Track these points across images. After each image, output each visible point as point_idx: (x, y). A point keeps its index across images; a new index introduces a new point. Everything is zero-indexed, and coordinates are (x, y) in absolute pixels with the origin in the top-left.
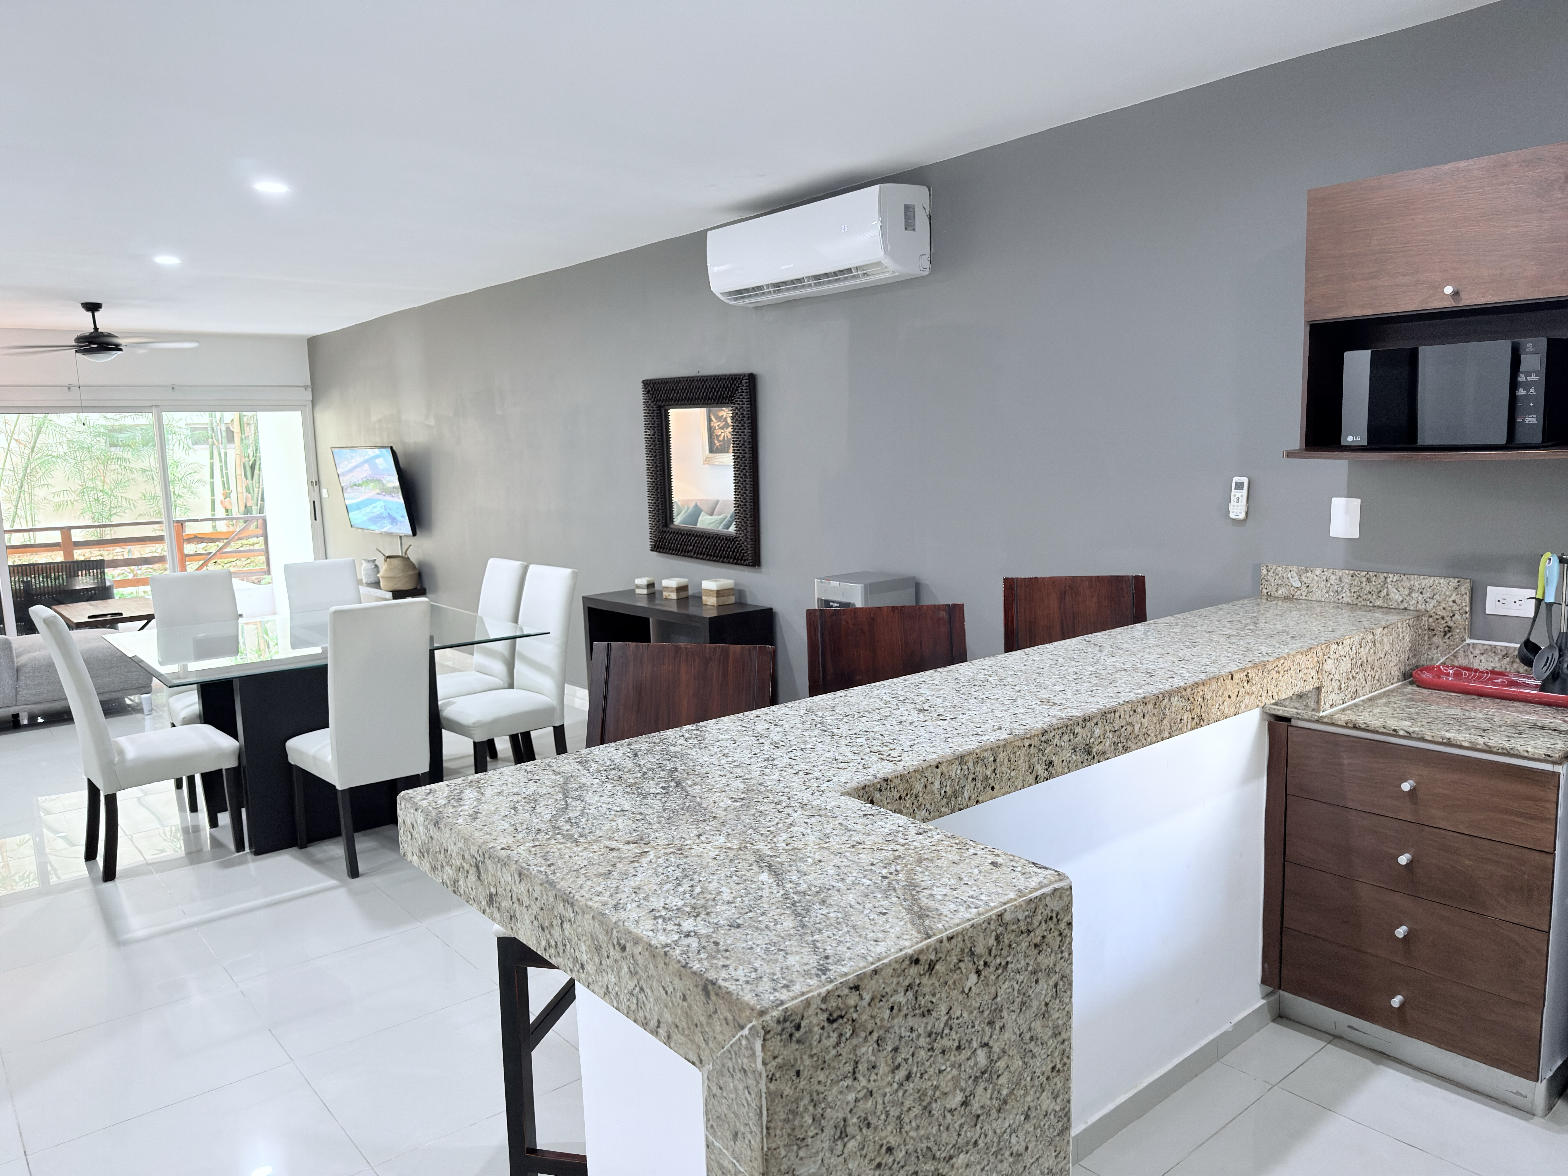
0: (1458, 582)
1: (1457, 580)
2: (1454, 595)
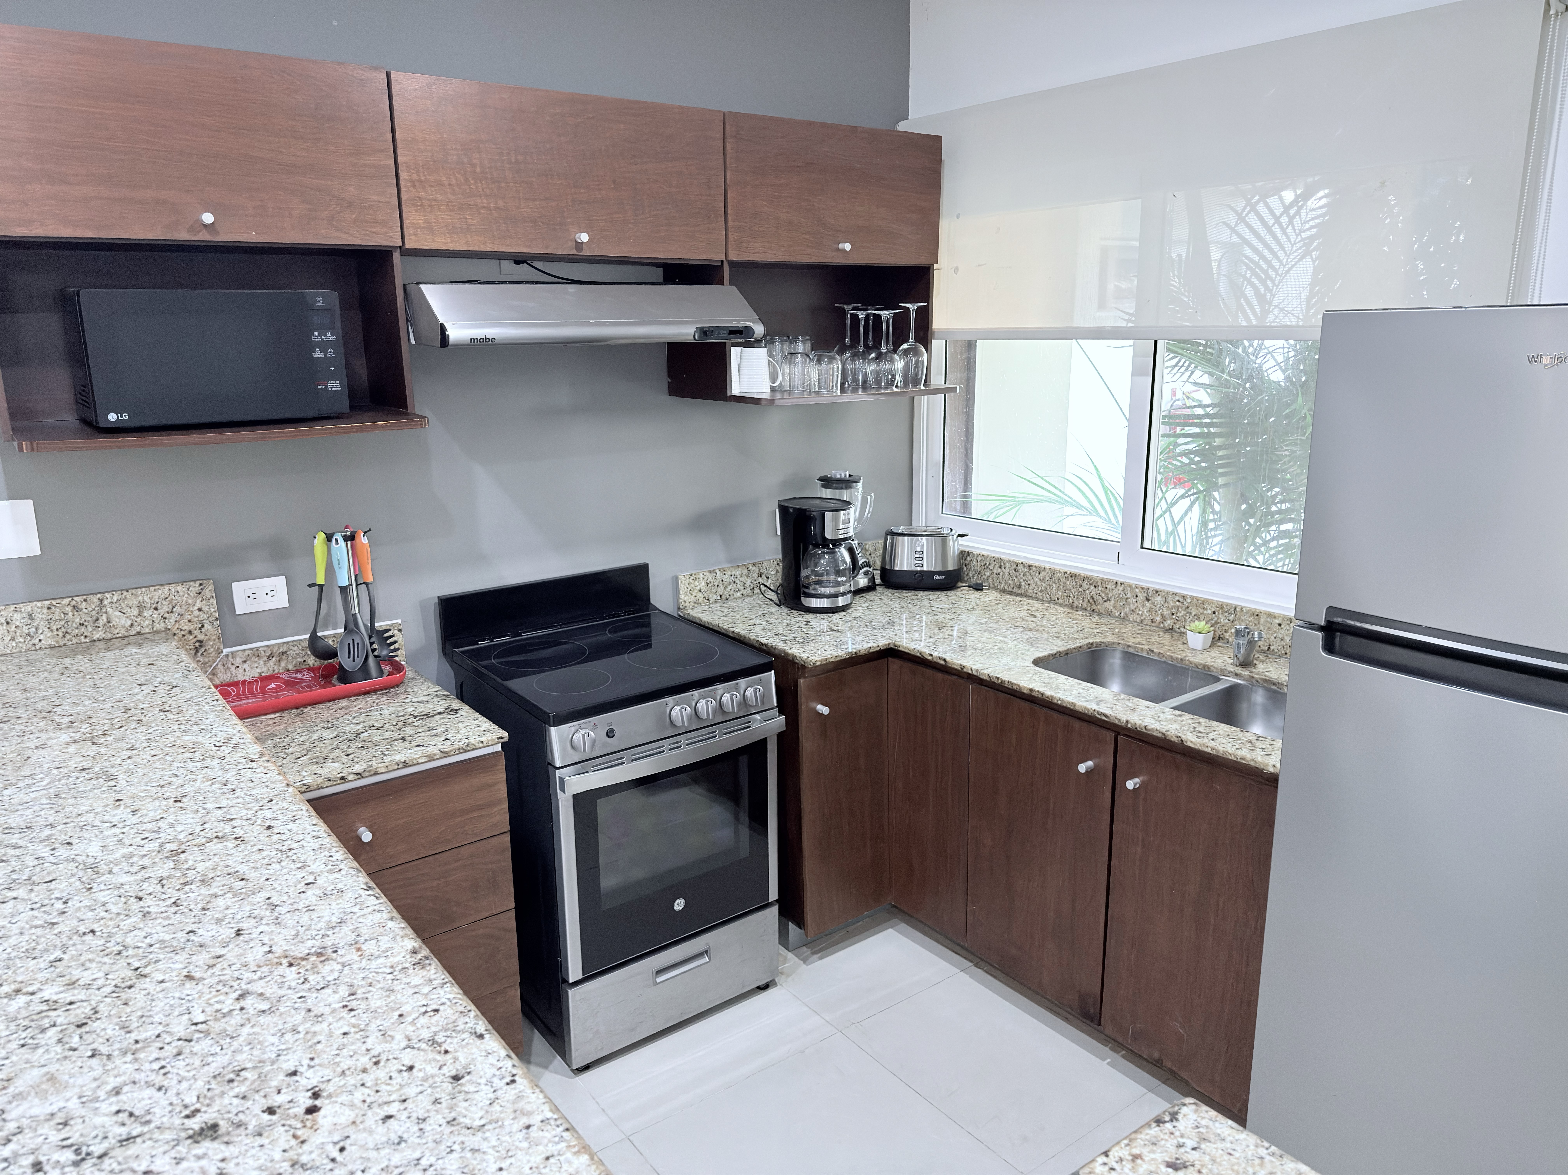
0: (201, 585)
1: (198, 583)
2: (198, 601)
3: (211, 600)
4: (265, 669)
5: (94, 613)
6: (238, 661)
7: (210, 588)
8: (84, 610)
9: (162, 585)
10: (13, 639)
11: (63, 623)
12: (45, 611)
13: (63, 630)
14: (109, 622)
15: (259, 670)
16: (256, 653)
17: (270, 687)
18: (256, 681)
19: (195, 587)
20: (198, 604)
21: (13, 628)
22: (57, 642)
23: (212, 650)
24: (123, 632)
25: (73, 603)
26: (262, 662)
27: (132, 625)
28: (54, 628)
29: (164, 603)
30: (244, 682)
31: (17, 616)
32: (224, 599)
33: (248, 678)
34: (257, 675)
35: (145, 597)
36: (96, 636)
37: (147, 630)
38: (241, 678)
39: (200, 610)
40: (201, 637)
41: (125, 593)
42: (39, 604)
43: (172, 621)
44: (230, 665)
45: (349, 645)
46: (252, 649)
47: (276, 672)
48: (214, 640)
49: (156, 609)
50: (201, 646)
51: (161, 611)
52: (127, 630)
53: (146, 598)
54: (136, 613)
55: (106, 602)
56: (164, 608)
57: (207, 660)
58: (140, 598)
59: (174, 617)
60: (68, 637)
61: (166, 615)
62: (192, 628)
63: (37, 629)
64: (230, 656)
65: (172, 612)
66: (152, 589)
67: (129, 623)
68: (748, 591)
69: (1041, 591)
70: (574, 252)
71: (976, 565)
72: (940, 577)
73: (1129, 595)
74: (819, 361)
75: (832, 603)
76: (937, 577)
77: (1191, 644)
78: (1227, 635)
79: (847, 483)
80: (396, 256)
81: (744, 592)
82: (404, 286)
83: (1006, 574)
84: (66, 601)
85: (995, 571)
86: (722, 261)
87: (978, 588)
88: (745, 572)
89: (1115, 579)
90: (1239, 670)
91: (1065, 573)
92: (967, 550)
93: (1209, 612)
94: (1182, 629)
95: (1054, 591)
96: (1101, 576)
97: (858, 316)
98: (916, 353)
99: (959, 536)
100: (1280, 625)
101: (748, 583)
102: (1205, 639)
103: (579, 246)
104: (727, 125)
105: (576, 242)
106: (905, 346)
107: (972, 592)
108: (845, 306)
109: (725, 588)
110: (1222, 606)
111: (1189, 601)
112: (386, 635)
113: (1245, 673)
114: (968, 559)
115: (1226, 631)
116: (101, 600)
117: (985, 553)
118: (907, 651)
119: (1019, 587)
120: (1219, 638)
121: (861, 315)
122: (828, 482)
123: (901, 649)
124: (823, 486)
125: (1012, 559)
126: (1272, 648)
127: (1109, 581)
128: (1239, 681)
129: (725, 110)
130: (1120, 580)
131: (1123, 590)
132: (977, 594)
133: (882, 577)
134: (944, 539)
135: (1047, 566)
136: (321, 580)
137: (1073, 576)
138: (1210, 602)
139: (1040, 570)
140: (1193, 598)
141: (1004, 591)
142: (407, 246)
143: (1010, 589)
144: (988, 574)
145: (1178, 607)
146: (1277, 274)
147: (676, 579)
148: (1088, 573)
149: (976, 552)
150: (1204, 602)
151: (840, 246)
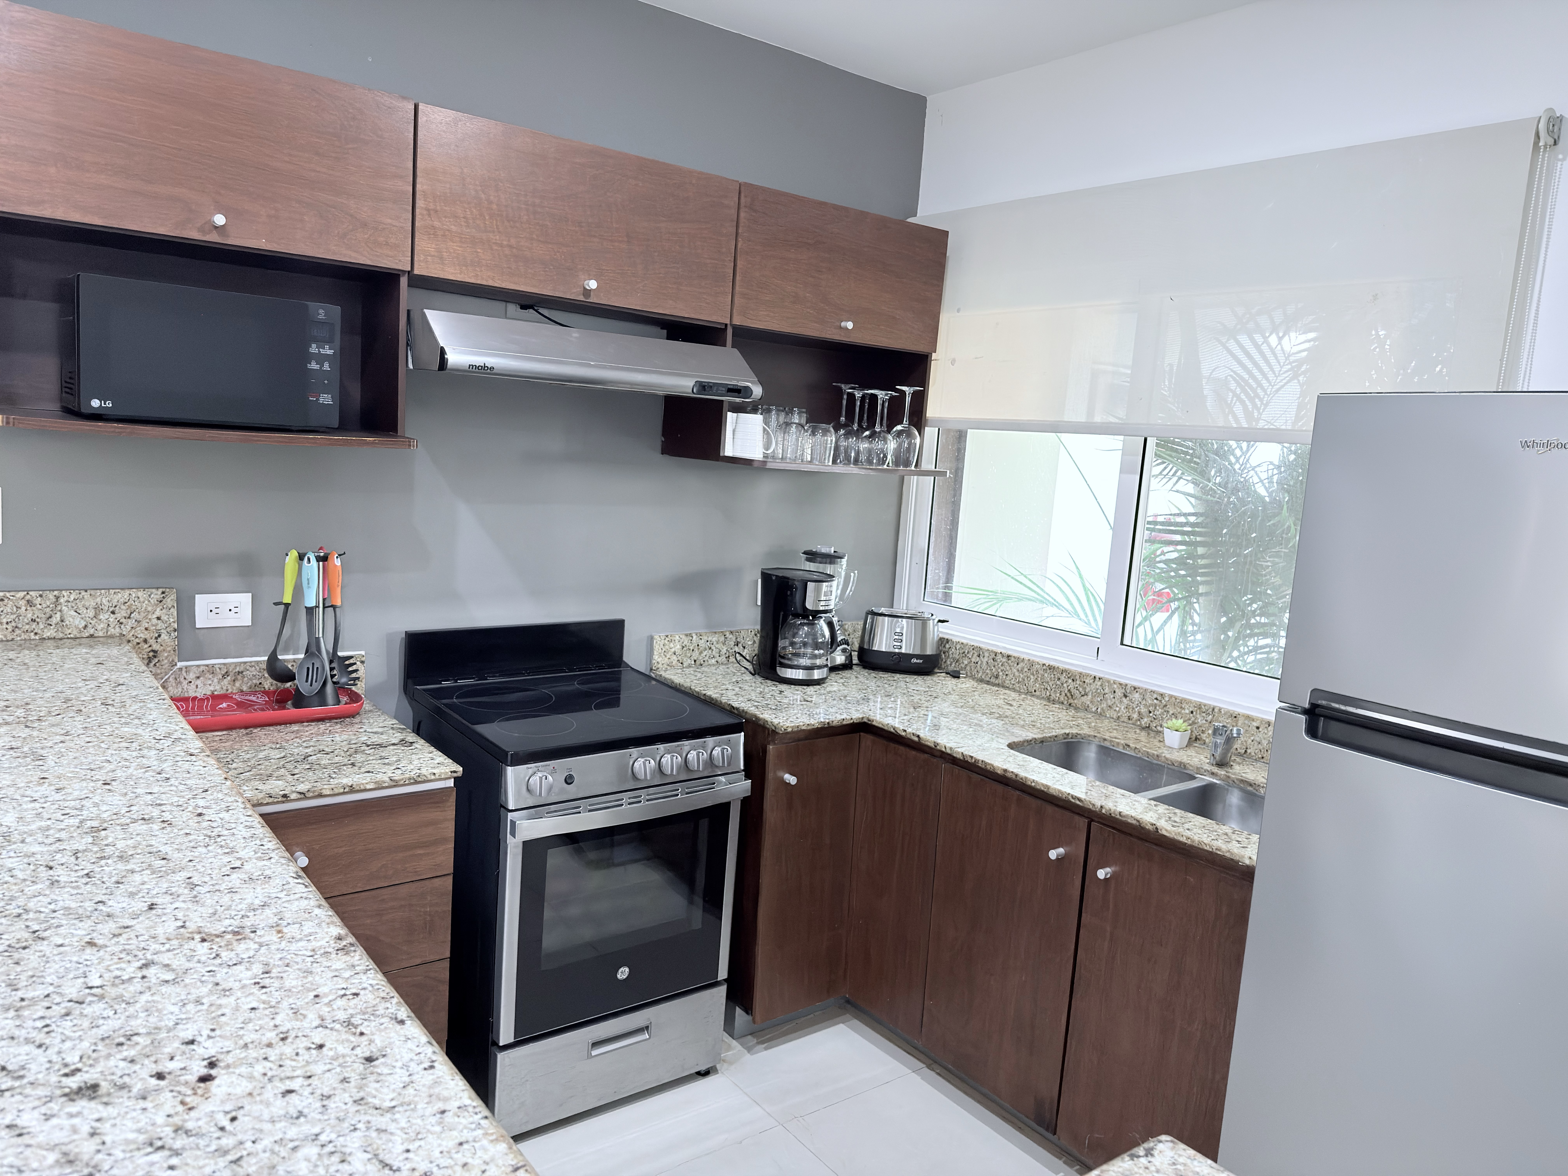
0: (163, 593)
1: (161, 590)
2: (158, 610)
3: (172, 609)
4: (218, 688)
5: (48, 610)
6: (191, 676)
7: (172, 597)
8: (39, 606)
9: (122, 589)
11: (14, 617)
13: (13, 624)
14: (62, 621)
15: (212, 688)
16: (212, 670)
17: (221, 706)
18: (207, 698)
19: (157, 594)
20: (158, 613)
22: (5, 636)
23: (166, 661)
24: (75, 633)
25: (28, 597)
26: (216, 680)
27: (85, 627)
28: (5, 621)
29: (123, 607)
30: (195, 698)
32: (185, 610)
33: (199, 695)
34: (209, 693)
35: (104, 599)
36: (47, 634)
37: (101, 634)
38: (192, 694)
39: (158, 618)
40: (156, 647)
41: (83, 593)
43: (129, 628)
44: (182, 679)
45: (308, 669)
46: (207, 666)
47: (230, 691)
48: (169, 652)
49: (113, 613)
50: (155, 657)
51: (118, 616)
52: (80, 632)
53: (104, 601)
54: (91, 613)
55: (62, 600)
56: (122, 613)
57: (159, 671)
58: (98, 600)
59: (130, 623)
60: (18, 632)
61: (123, 620)
62: (148, 636)
64: (184, 670)
65: (129, 618)
66: (112, 591)
67: (83, 624)
68: (723, 659)
69: (1019, 682)
70: (581, 298)
71: (954, 653)
72: (918, 661)
73: (1106, 691)
74: (813, 434)
75: (809, 675)
76: (914, 661)
77: (1168, 742)
78: (1204, 736)
79: (832, 558)
80: (404, 281)
81: (719, 659)
82: (409, 311)
83: (985, 663)
84: (22, 594)
85: (973, 660)
86: (726, 325)
87: (956, 675)
88: (722, 639)
89: (1094, 673)
90: (1215, 770)
91: (1044, 665)
92: (946, 637)
93: (1187, 711)
94: (1159, 728)
95: (1031, 683)
96: (1080, 670)
97: (854, 395)
98: (909, 435)
99: (940, 621)
100: (1258, 728)
101: (724, 651)
102: (1182, 737)
103: (587, 292)
104: (742, 195)
105: (584, 288)
106: (899, 427)
107: (949, 678)
108: (843, 386)
109: (701, 653)
110: (1199, 706)
111: (1167, 699)
112: (347, 662)
113: (1222, 772)
114: (947, 646)
115: (1203, 732)
116: (57, 598)
117: (965, 641)
118: (880, 726)
119: (997, 677)
120: (1196, 739)
121: (858, 394)
122: (812, 556)
123: (874, 723)
124: (808, 560)
125: (991, 648)
126: (1249, 751)
127: (1088, 675)
128: (1215, 781)
129: (742, 180)
130: (1098, 675)
131: (1101, 685)
132: (954, 681)
133: (860, 657)
134: (924, 622)
135: (1027, 657)
136: (287, 599)
137: (1051, 668)
138: (1189, 702)
139: (1018, 661)
140: (1171, 696)
141: (981, 681)
142: (416, 272)
143: (988, 679)
144: (966, 662)
145: (1156, 705)
146: (1266, 394)
147: (651, 639)
148: (1067, 667)
149: (955, 639)
150: (1182, 701)
151: (843, 324)
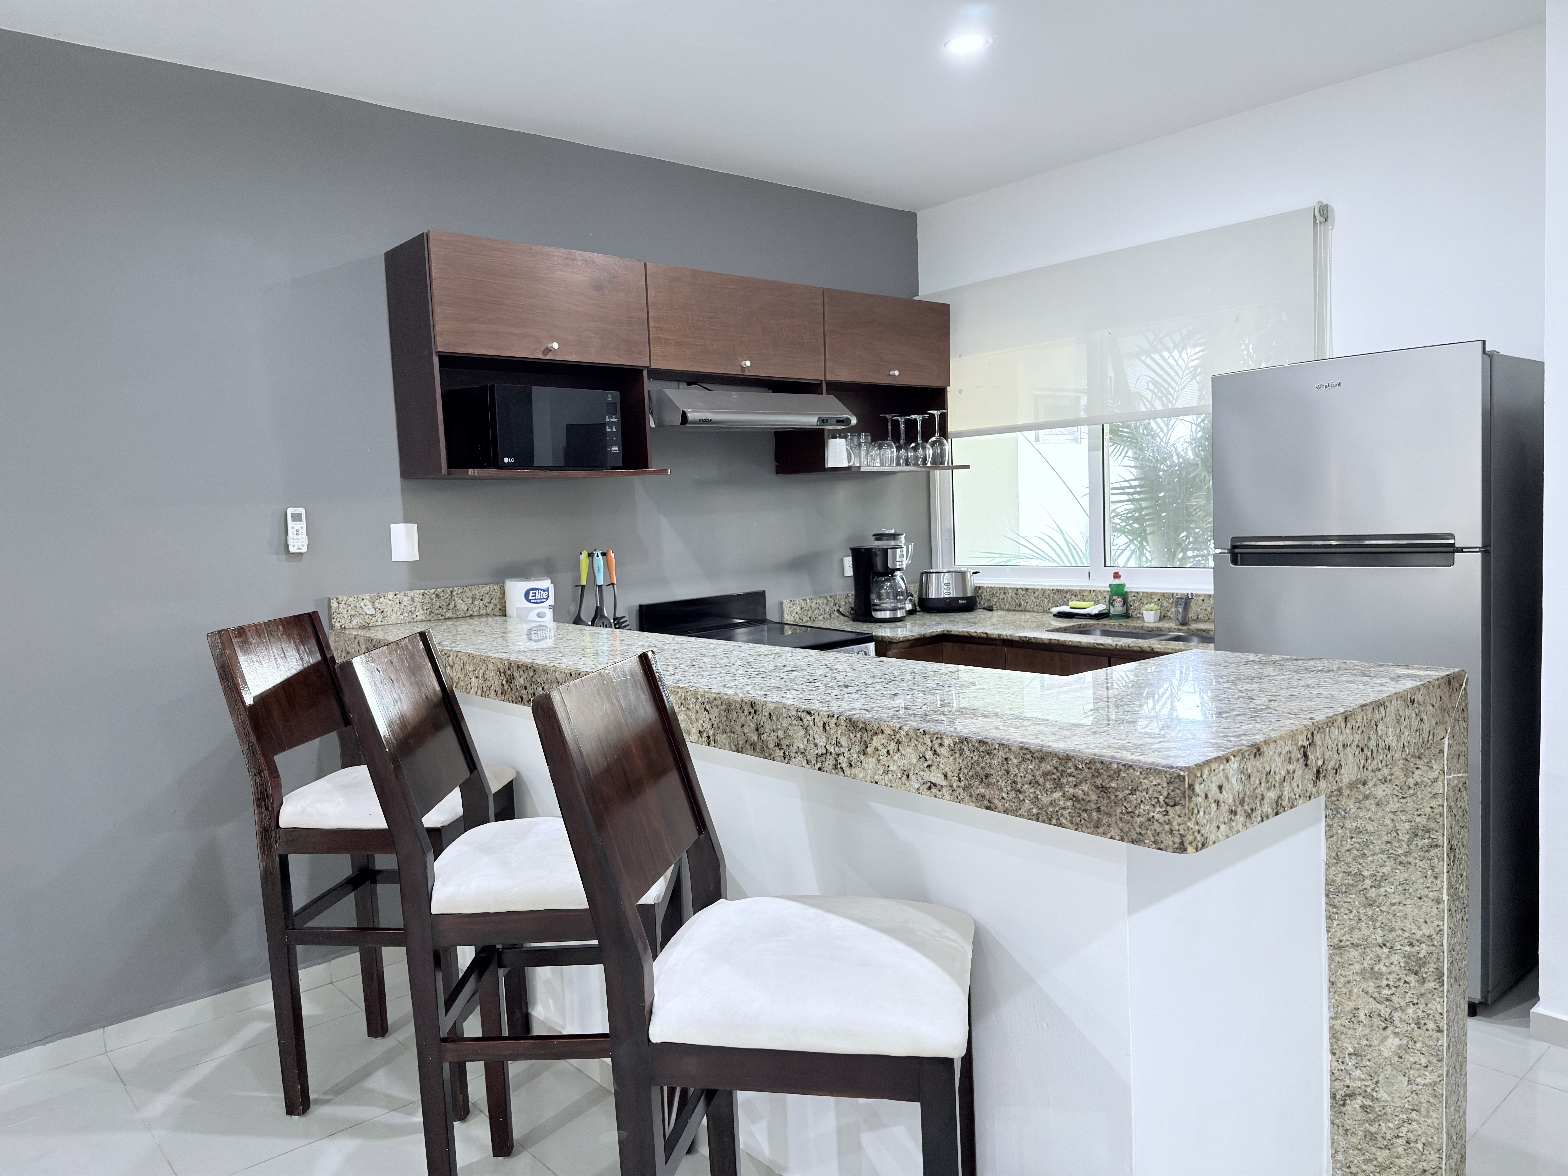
5: (447, 600)
8: (442, 598)
9: (486, 584)
10: (402, 614)
11: (430, 605)
12: (421, 596)
13: (430, 610)
14: (455, 607)
21: (403, 607)
22: (426, 618)
24: (463, 614)
25: (437, 592)
27: (468, 610)
28: (425, 608)
31: (405, 599)
35: (476, 591)
36: (448, 615)
37: (476, 614)
41: (465, 588)
42: (418, 592)
43: (490, 609)
49: (482, 600)
51: (485, 602)
52: (465, 613)
53: (477, 593)
54: (470, 602)
55: (454, 593)
56: (487, 600)
58: (473, 592)
59: (492, 606)
60: (432, 615)
61: (487, 605)
63: (416, 608)
66: (480, 586)
67: (466, 608)
69: (1037, 606)
70: (741, 374)
71: (985, 595)
72: (964, 602)
73: (1100, 598)
74: (880, 448)
75: (893, 614)
76: (961, 602)
77: (1146, 619)
78: (1169, 614)
79: (894, 537)
80: (646, 373)
82: (649, 392)
83: (1009, 598)
84: (433, 591)
85: (1001, 597)
86: (822, 381)
87: (990, 609)
89: (1089, 589)
90: (1180, 627)
91: (1053, 590)
92: (978, 585)
93: (1156, 600)
94: (1138, 615)
95: (1046, 605)
96: (1079, 588)
98: (941, 443)
99: (974, 573)
100: (1203, 599)
102: (1155, 614)
103: (744, 370)
104: (825, 296)
105: (743, 367)
106: (934, 439)
107: (986, 612)
108: (887, 416)
109: (813, 612)
110: (1163, 595)
111: (1141, 595)
112: (621, 621)
113: (1184, 628)
114: (980, 591)
115: (1168, 611)
116: (452, 592)
117: (993, 586)
119: (1020, 605)
120: (1164, 617)
122: (879, 537)
124: (877, 539)
125: (1013, 587)
127: (1085, 591)
128: (1180, 634)
129: (824, 285)
130: (1092, 589)
131: (1096, 595)
132: (991, 612)
133: (920, 605)
134: (963, 574)
135: (1040, 588)
136: (584, 582)
137: (1058, 591)
138: (1155, 594)
139: (1034, 591)
140: (1143, 593)
141: (1008, 610)
142: (651, 367)
143: (1013, 608)
144: (995, 600)
145: (1134, 600)
146: (1175, 391)
147: (781, 603)
148: (1069, 588)
149: (985, 586)
150: (1151, 594)
151: (892, 373)
